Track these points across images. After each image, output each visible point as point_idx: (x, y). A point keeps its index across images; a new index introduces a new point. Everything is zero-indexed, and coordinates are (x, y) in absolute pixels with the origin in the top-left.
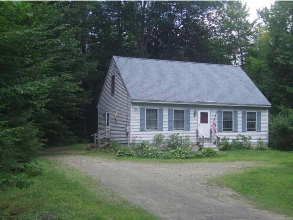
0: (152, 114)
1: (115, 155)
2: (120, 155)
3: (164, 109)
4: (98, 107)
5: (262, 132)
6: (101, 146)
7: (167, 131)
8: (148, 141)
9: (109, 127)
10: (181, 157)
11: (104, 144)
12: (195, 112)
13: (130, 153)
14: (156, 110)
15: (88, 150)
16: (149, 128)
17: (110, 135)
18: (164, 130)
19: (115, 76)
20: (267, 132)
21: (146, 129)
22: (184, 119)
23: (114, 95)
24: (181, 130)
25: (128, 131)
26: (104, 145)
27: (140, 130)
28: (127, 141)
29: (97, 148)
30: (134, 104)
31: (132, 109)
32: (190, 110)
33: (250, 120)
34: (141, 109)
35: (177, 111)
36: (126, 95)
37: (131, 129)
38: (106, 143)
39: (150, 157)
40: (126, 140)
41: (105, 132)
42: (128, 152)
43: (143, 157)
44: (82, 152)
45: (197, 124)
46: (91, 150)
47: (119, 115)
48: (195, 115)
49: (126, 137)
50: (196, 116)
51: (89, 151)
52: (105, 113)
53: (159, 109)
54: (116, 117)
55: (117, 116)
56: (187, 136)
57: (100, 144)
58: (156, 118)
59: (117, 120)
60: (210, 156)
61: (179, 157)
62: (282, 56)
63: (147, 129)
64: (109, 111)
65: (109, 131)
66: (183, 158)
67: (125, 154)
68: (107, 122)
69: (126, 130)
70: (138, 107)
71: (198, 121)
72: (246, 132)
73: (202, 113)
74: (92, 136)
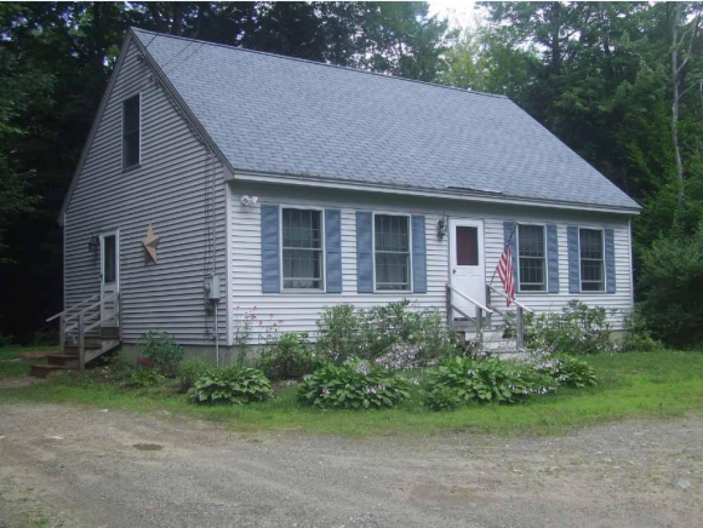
0: (305, 232)
1: (183, 397)
2: (214, 397)
3: (343, 211)
4: (65, 220)
5: (617, 294)
6: (89, 356)
7: (356, 294)
8: (305, 335)
9: (117, 287)
10: (494, 394)
11: (99, 347)
12: (441, 224)
13: (257, 388)
14: (316, 214)
15: (37, 372)
16: (292, 281)
17: (119, 315)
18: (344, 288)
19: (141, 98)
20: (628, 294)
21: (285, 286)
22: (407, 249)
23: (140, 167)
24: (397, 288)
25: (215, 294)
26: (96, 354)
27: (264, 292)
28: (207, 334)
29: (74, 364)
30: (239, 187)
31: (232, 205)
32: (427, 216)
33: (587, 256)
34: (263, 208)
35: (386, 218)
36: (203, 158)
37: (230, 288)
38: (106, 346)
39: (366, 402)
40: (203, 331)
41: (99, 306)
42: (246, 383)
43: (335, 404)
44: (17, 383)
45: (446, 269)
46: (52, 373)
47: (161, 238)
48: (440, 235)
49: (203, 320)
50: (445, 238)
51: (43, 377)
52: (98, 240)
53: (325, 210)
54: (150, 245)
55: (155, 244)
56: (431, 309)
57: (86, 349)
58: (317, 244)
59: (155, 257)
60: (578, 384)
61: (489, 396)
62: (577, 90)
63: (289, 285)
64: (115, 229)
65: (115, 299)
66: (506, 402)
67: (238, 394)
68: (103, 271)
69: (208, 291)
70: (255, 199)
71: (449, 257)
72: (578, 293)
73: (460, 230)
74: (48, 320)
